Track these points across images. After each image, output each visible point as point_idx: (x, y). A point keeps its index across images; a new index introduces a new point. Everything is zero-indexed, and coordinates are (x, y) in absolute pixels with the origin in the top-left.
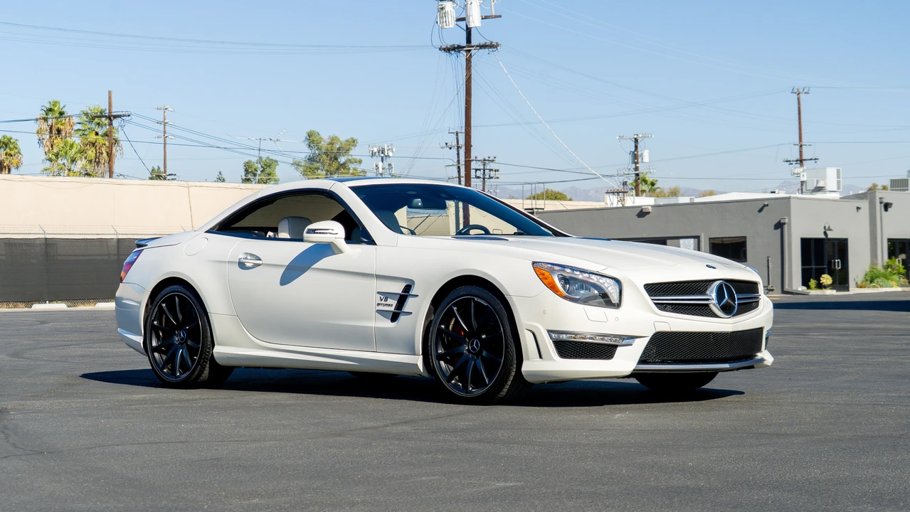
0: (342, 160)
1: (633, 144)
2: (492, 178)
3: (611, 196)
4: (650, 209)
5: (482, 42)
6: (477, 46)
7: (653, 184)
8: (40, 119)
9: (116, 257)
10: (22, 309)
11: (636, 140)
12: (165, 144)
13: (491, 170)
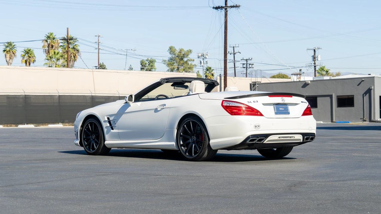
0: (185, 59)
1: (313, 52)
2: (250, 68)
3: (294, 76)
4: (309, 82)
5: (232, 5)
6: (230, 7)
7: (327, 72)
8: (44, 40)
9: (58, 104)
10: (13, 127)
11: (315, 51)
12: (99, 53)
13: (250, 64)
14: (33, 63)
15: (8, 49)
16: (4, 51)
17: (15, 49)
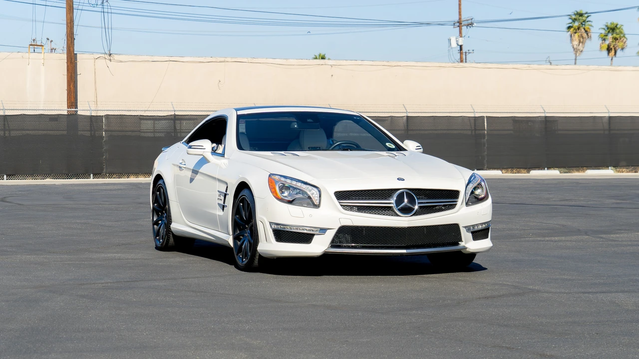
9: (607, 132)
14: (622, 49)
15: (576, 24)
16: (569, 28)
17: (589, 23)
